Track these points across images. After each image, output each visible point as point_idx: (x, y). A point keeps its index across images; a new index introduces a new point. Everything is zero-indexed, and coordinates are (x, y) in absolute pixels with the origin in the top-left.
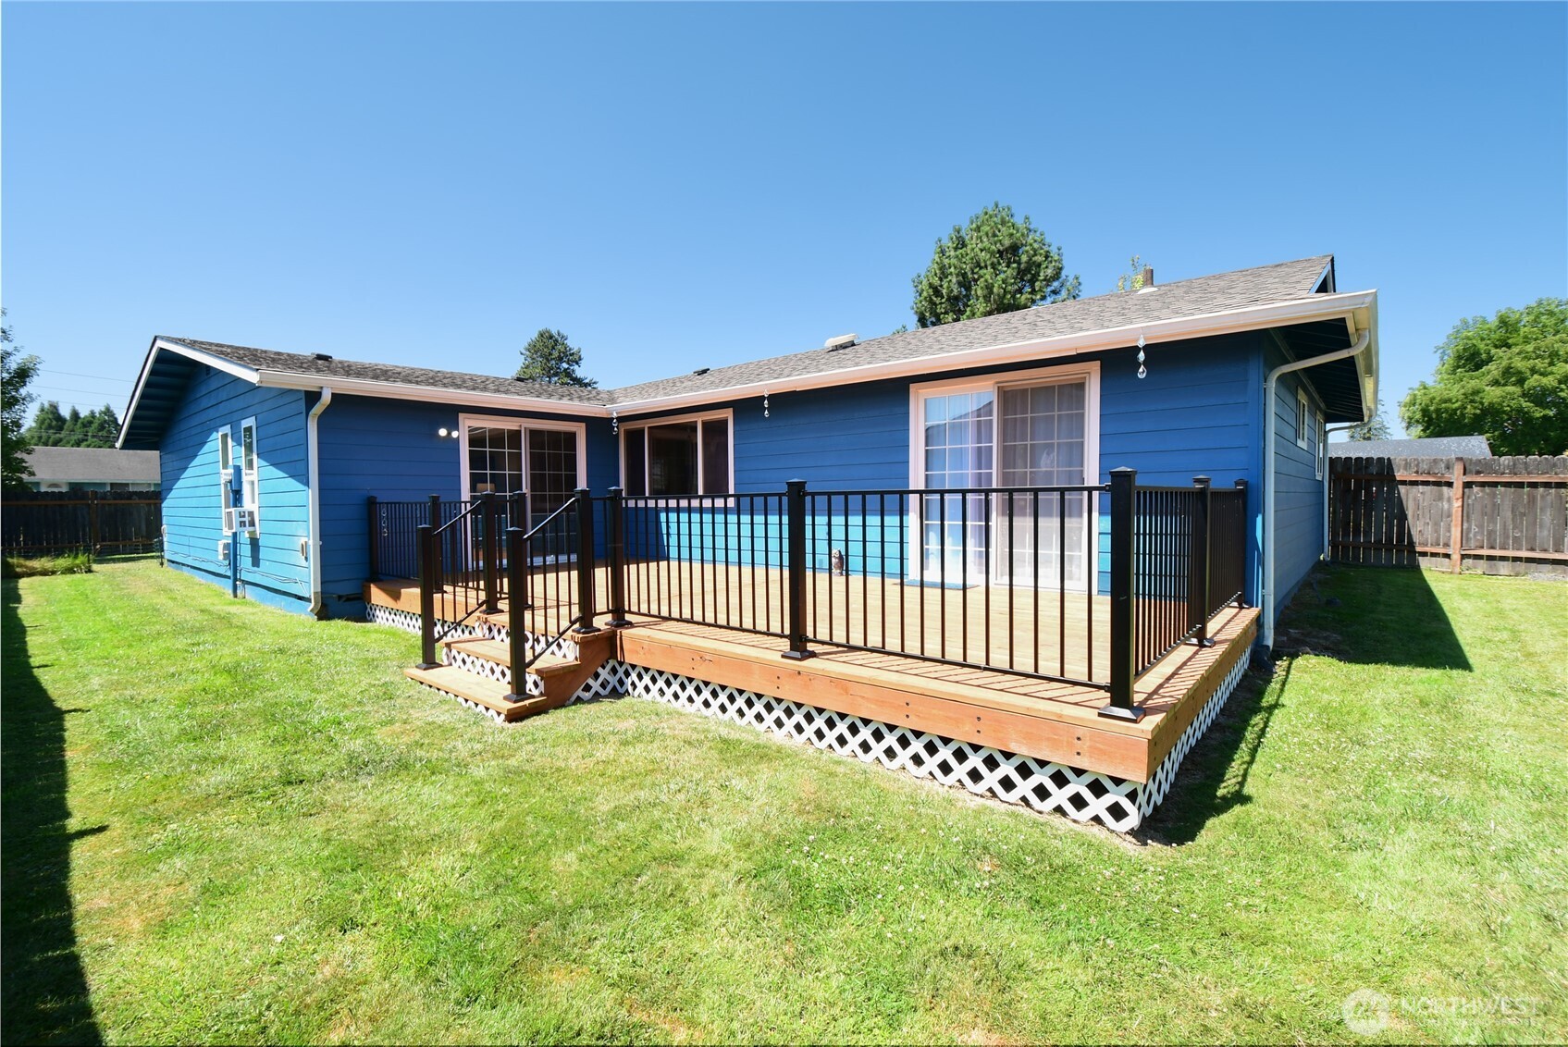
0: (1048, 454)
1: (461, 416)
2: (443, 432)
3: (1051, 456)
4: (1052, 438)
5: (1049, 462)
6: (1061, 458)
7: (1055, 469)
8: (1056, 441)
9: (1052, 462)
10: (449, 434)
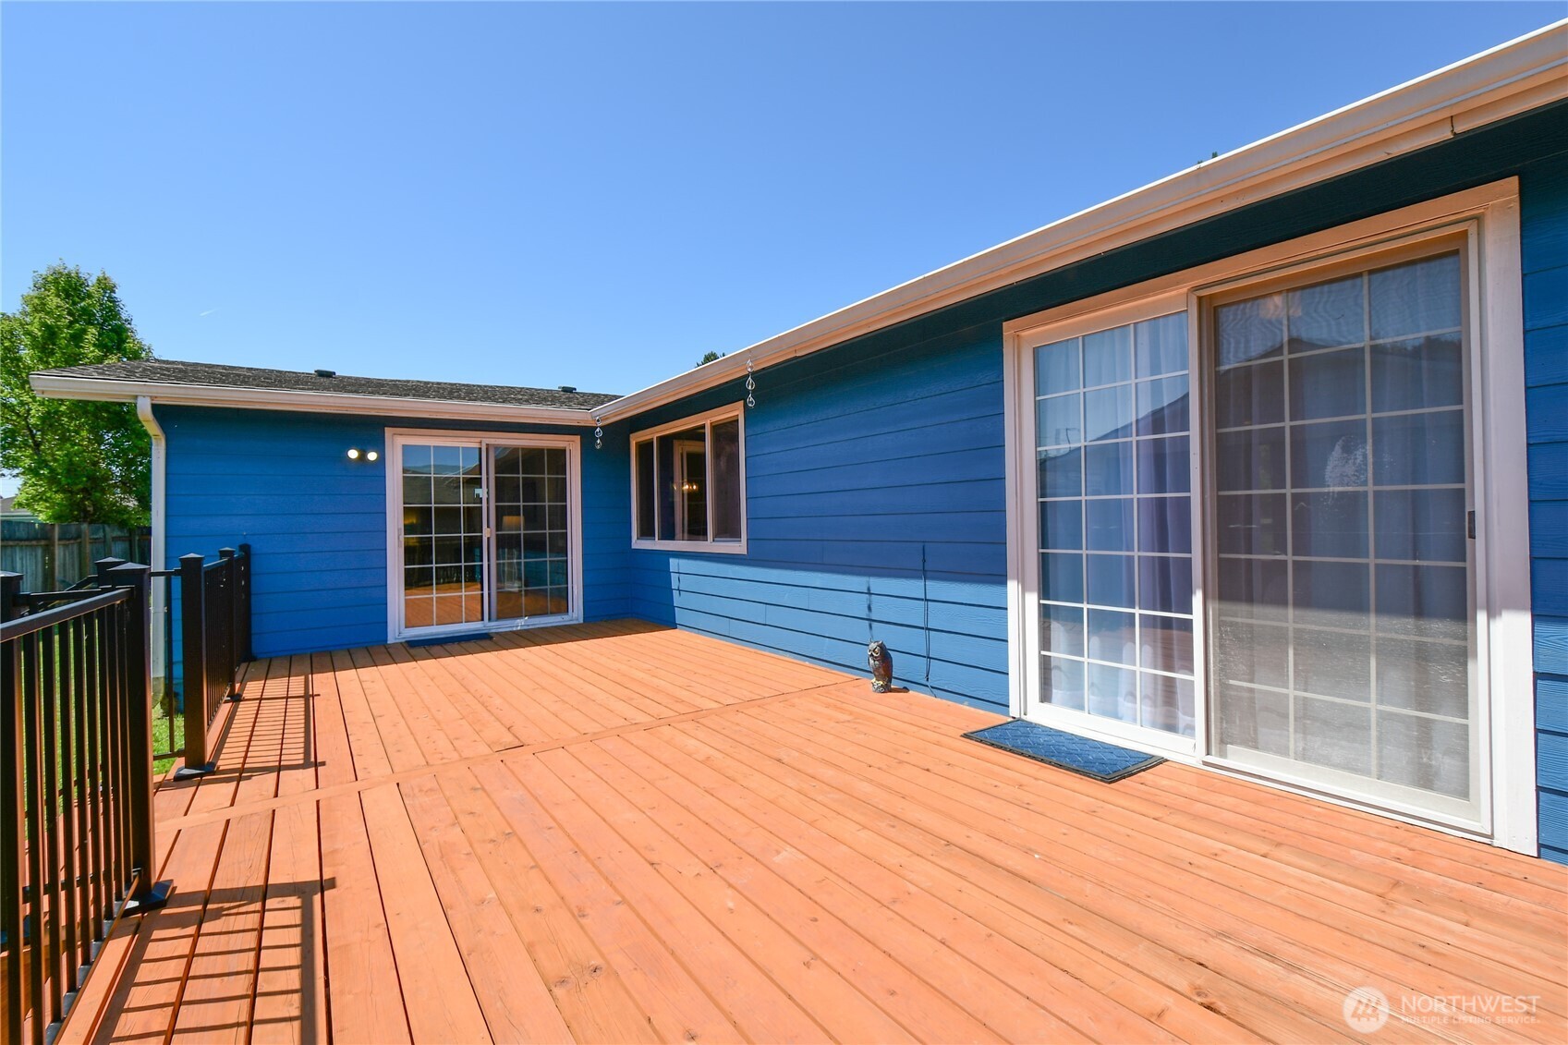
0: (1348, 450)
1: (388, 431)
2: (353, 454)
3: (1359, 453)
4: (1357, 407)
5: (1350, 470)
6: (1386, 458)
7: (1370, 488)
8: (1368, 416)
9: (1361, 470)
10: (363, 456)
